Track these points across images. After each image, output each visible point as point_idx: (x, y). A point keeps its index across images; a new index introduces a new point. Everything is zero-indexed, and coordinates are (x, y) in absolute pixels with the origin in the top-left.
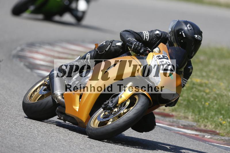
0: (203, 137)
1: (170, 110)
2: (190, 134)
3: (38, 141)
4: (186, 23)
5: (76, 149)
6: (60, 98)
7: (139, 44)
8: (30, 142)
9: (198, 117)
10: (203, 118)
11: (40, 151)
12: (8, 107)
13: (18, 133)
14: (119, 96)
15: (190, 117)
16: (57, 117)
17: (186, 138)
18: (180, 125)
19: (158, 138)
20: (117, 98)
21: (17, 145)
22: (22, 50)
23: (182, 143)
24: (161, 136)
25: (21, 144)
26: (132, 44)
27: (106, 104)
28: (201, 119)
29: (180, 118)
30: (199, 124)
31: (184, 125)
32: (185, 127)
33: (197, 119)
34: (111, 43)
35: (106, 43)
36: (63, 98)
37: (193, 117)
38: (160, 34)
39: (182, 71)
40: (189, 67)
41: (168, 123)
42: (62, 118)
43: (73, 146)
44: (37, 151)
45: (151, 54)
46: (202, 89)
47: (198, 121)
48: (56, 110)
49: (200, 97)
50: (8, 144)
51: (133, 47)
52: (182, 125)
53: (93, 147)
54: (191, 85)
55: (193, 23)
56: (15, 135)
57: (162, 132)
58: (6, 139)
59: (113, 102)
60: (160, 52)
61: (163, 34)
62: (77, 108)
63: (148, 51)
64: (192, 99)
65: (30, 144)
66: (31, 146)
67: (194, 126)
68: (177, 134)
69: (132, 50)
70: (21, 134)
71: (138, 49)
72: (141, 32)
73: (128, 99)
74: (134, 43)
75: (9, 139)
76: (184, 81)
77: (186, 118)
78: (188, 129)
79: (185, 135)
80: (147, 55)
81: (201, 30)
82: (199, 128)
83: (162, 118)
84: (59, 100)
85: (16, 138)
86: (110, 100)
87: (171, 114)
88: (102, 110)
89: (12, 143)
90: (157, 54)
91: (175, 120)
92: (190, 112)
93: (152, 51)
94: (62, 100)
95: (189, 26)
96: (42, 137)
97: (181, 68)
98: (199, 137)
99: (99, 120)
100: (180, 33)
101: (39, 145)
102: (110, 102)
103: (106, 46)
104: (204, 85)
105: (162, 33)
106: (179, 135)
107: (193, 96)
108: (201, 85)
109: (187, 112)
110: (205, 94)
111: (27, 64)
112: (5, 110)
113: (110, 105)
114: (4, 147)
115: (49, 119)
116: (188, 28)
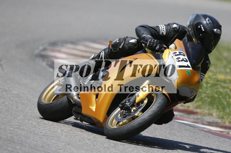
0: (228, 134)
1: (194, 107)
2: (215, 131)
3: (61, 140)
4: (205, 17)
5: (100, 148)
6: (76, 98)
7: (154, 40)
8: (53, 141)
9: (223, 114)
10: (228, 114)
11: (64, 151)
12: (31, 107)
13: (42, 133)
14: (136, 95)
15: (214, 114)
16: (73, 117)
17: (211, 135)
18: (205, 122)
19: (183, 135)
20: (134, 97)
21: (41, 145)
22: (45, 49)
23: (207, 140)
24: (186, 133)
25: (45, 143)
26: (147, 41)
27: (124, 103)
28: (225, 115)
29: (204, 115)
30: (224, 120)
31: (209, 122)
32: (210, 124)
33: (222, 115)
34: (124, 40)
35: (119, 40)
36: (79, 98)
37: (218, 113)
38: (178, 28)
39: (199, 67)
40: (207, 62)
41: (193, 120)
42: (79, 118)
43: (97, 145)
44: (61, 150)
45: (167, 51)
46: (226, 85)
47: (223, 118)
48: (73, 111)
49: (224, 94)
50: (31, 143)
51: (148, 44)
52: (207, 122)
53: (117, 145)
54: (215, 82)
55: (212, 17)
56: (38, 134)
57: (186, 130)
58: (29, 139)
59: (130, 102)
60: (176, 48)
61: (181, 28)
62: (94, 108)
63: (164, 47)
64: (217, 96)
65: (53, 143)
66: (55, 145)
67: (218, 122)
68: (202, 131)
69: (147, 47)
70: (44, 134)
71: (153, 46)
72: (157, 27)
73: (145, 98)
74: (149, 40)
75: (33, 139)
76: (202, 76)
77: (211, 115)
78: (213, 126)
79: (210, 132)
80: (163, 52)
81: (221, 24)
82: (223, 125)
83: (187, 116)
84: (75, 100)
85: (39, 138)
86: (127, 99)
87: (195, 111)
88: (119, 109)
89: (35, 143)
90: (173, 50)
91: (199, 117)
92: (214, 109)
93: (168, 48)
94: (78, 100)
95: (208, 20)
96: (66, 136)
97: (198, 64)
98: (224, 133)
99: (116, 120)
100: (199, 27)
101: (63, 144)
102: (127, 101)
103: (119, 44)
104: (228, 81)
105: (180, 26)
106: (204, 132)
107: (217, 93)
108: (225, 82)
109: (211, 109)
110: (229, 91)
111: (49, 63)
112: (28, 110)
113: (128, 104)
114: (28, 147)
115: (65, 120)
116: (208, 22)
